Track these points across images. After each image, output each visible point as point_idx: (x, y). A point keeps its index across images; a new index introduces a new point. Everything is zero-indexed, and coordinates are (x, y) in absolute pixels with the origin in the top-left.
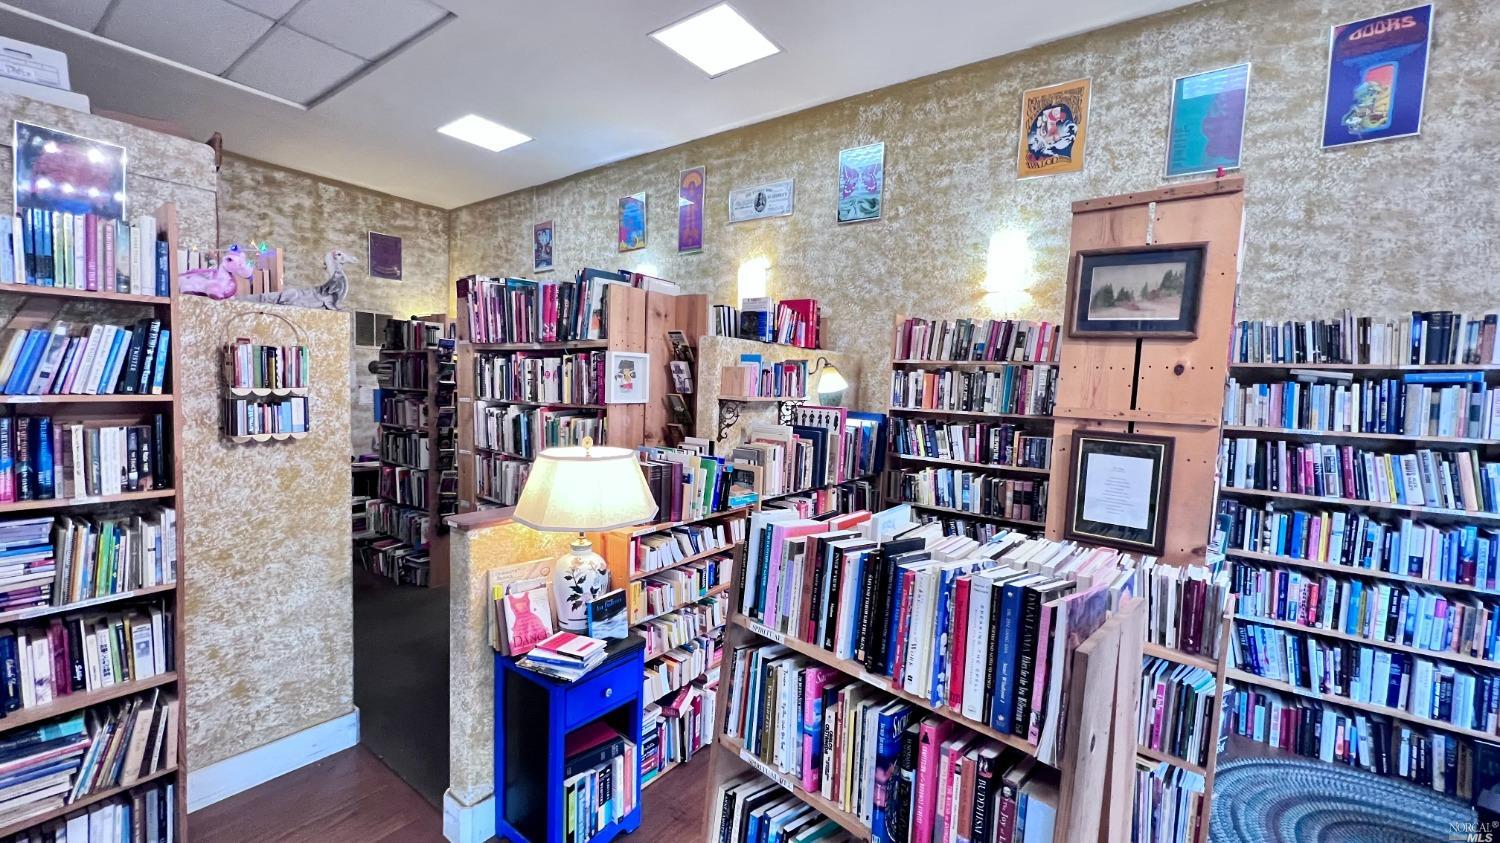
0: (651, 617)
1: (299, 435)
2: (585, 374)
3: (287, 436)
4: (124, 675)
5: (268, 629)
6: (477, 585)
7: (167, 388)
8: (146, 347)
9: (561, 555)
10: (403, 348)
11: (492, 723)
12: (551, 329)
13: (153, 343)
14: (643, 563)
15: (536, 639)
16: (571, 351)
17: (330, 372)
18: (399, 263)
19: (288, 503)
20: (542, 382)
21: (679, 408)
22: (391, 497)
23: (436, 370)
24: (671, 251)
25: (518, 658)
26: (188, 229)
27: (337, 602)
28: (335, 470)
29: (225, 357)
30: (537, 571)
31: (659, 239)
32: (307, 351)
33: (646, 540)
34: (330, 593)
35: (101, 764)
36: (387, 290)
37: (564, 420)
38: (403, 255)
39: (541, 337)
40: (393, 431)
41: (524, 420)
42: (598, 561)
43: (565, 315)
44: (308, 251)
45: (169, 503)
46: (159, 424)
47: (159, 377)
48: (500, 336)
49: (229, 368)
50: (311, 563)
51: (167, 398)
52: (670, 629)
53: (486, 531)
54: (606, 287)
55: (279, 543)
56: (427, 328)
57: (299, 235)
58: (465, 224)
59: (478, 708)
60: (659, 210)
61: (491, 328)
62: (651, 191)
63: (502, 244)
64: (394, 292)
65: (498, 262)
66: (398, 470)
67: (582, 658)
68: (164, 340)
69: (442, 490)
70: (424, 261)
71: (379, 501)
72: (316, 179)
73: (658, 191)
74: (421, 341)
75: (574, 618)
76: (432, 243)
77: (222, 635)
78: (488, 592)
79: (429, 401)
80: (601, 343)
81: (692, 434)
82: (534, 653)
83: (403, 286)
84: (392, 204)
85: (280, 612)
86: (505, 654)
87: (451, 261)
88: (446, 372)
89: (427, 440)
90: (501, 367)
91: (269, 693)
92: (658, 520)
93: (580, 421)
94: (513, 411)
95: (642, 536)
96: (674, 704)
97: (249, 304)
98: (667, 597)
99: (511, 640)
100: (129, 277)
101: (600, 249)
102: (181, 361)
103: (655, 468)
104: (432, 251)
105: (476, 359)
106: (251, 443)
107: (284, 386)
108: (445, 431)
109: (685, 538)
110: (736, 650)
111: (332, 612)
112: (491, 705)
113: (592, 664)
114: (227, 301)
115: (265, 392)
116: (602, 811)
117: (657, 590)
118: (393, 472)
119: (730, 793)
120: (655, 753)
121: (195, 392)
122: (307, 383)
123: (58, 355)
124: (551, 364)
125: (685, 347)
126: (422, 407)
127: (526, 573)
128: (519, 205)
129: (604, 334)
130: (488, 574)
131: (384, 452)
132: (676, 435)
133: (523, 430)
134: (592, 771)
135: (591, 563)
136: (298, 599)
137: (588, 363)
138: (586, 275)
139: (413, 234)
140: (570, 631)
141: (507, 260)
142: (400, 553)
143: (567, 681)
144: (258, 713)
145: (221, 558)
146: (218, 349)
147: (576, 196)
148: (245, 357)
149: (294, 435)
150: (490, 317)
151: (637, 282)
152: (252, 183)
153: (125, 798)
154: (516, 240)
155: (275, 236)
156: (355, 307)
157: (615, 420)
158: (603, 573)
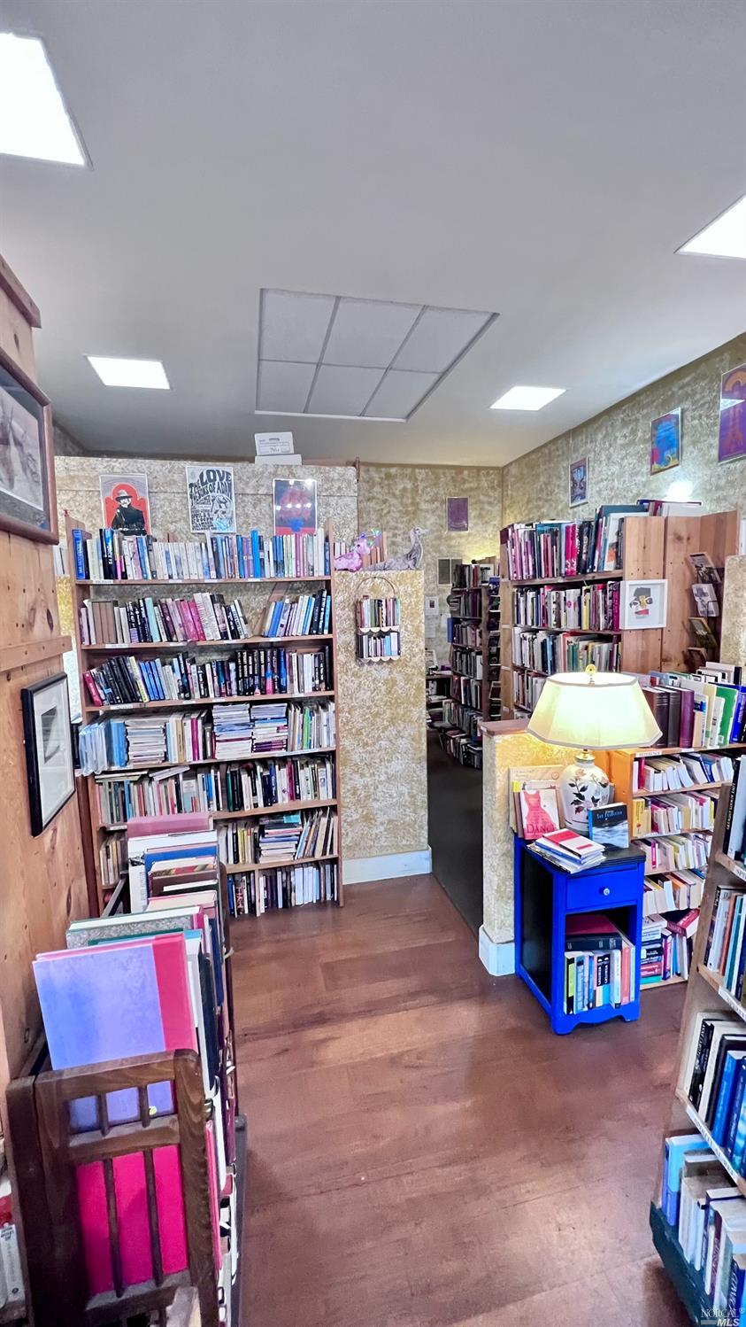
0: (655, 834)
1: (396, 658)
2: (601, 603)
3: (388, 658)
4: (316, 796)
5: (380, 782)
6: (500, 778)
7: (330, 631)
8: (321, 607)
9: (569, 764)
10: (465, 586)
11: (513, 887)
12: (572, 564)
13: (324, 604)
14: (647, 783)
15: (545, 830)
16: (589, 583)
17: (412, 614)
18: (466, 518)
19: (390, 702)
20: (565, 611)
21: (701, 632)
22: (458, 699)
23: (488, 602)
24: (708, 463)
25: (530, 842)
26: (344, 524)
27: (418, 772)
28: (416, 681)
29: (357, 607)
30: (547, 775)
31: (696, 453)
32: (398, 601)
33: (650, 761)
34: (414, 765)
35: (307, 842)
36: (458, 540)
37: (582, 644)
38: (470, 511)
39: (563, 572)
40: (461, 650)
41: (549, 644)
42: (600, 775)
43: (584, 551)
44: (410, 521)
45: (332, 698)
46: (327, 651)
47: (327, 624)
48: (531, 573)
49: (358, 615)
50: (403, 743)
51: (330, 636)
52: (677, 850)
53: (507, 737)
54: (622, 520)
55: (385, 729)
56: (482, 569)
57: (404, 510)
58: (514, 476)
59: (502, 872)
60: (696, 422)
61: (524, 567)
62: (687, 405)
63: (543, 486)
64: (463, 540)
65: (540, 503)
66: (462, 678)
67: (580, 856)
68: (329, 601)
69: (492, 697)
70: (484, 513)
71: (451, 700)
72: (414, 466)
73: (693, 404)
74: (477, 579)
75: (579, 820)
76: (489, 496)
77: (359, 782)
78: (509, 786)
79: (482, 626)
80: (617, 573)
81: (716, 659)
82: (541, 841)
83: (469, 535)
84: (461, 473)
85: (386, 773)
86: (520, 836)
87: (503, 509)
88: (495, 603)
89: (481, 657)
90: (532, 599)
91: (382, 824)
92: (663, 742)
93: (597, 645)
94: (541, 636)
95: (646, 758)
96: (681, 923)
97: (368, 573)
98: (671, 819)
99: (525, 826)
100: (313, 566)
101: (631, 475)
102: (337, 612)
103: (661, 694)
104: (490, 503)
105: (514, 593)
106: (370, 663)
107: (387, 625)
108: (494, 650)
109: (696, 766)
110: (720, 889)
111: (415, 779)
112: (512, 873)
113: (590, 863)
114: (358, 572)
115: (376, 630)
116: (600, 990)
117: (661, 811)
118: (459, 680)
119: (709, 1023)
120: (659, 961)
121: (343, 631)
122: (400, 622)
123: (286, 614)
124: (572, 594)
125: (710, 569)
126: (478, 631)
127: (539, 775)
128: (557, 450)
129: (619, 564)
130: (509, 770)
131: (454, 665)
132: (697, 658)
133: (549, 652)
134: (591, 954)
135: (592, 775)
136: (397, 766)
137: (605, 593)
138: (603, 513)
139: (475, 493)
140: (574, 830)
141: (547, 501)
142: (464, 741)
143: (567, 872)
144: (376, 835)
145: (357, 734)
146: (354, 604)
147: (610, 429)
148: (367, 607)
149: (393, 658)
150: (524, 558)
151: (656, 509)
152: (379, 480)
153: (317, 864)
154: (555, 480)
155: (392, 513)
156: (438, 557)
157: (630, 646)
158: (604, 786)
